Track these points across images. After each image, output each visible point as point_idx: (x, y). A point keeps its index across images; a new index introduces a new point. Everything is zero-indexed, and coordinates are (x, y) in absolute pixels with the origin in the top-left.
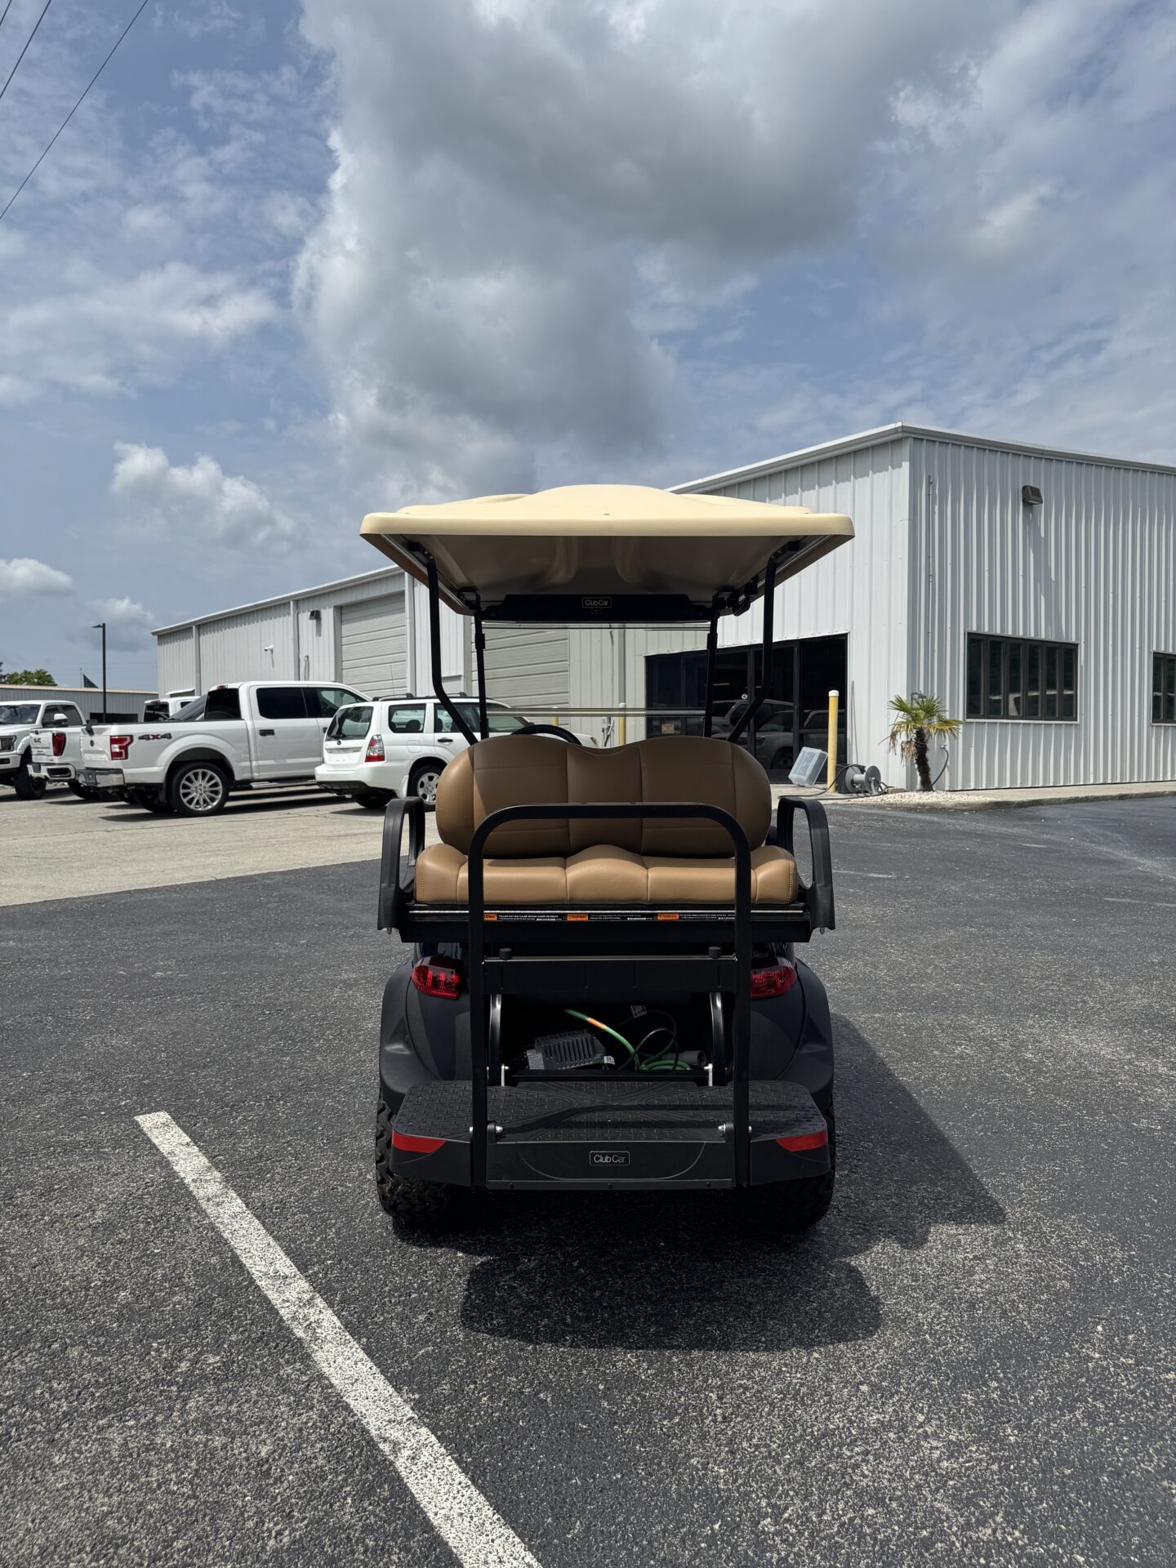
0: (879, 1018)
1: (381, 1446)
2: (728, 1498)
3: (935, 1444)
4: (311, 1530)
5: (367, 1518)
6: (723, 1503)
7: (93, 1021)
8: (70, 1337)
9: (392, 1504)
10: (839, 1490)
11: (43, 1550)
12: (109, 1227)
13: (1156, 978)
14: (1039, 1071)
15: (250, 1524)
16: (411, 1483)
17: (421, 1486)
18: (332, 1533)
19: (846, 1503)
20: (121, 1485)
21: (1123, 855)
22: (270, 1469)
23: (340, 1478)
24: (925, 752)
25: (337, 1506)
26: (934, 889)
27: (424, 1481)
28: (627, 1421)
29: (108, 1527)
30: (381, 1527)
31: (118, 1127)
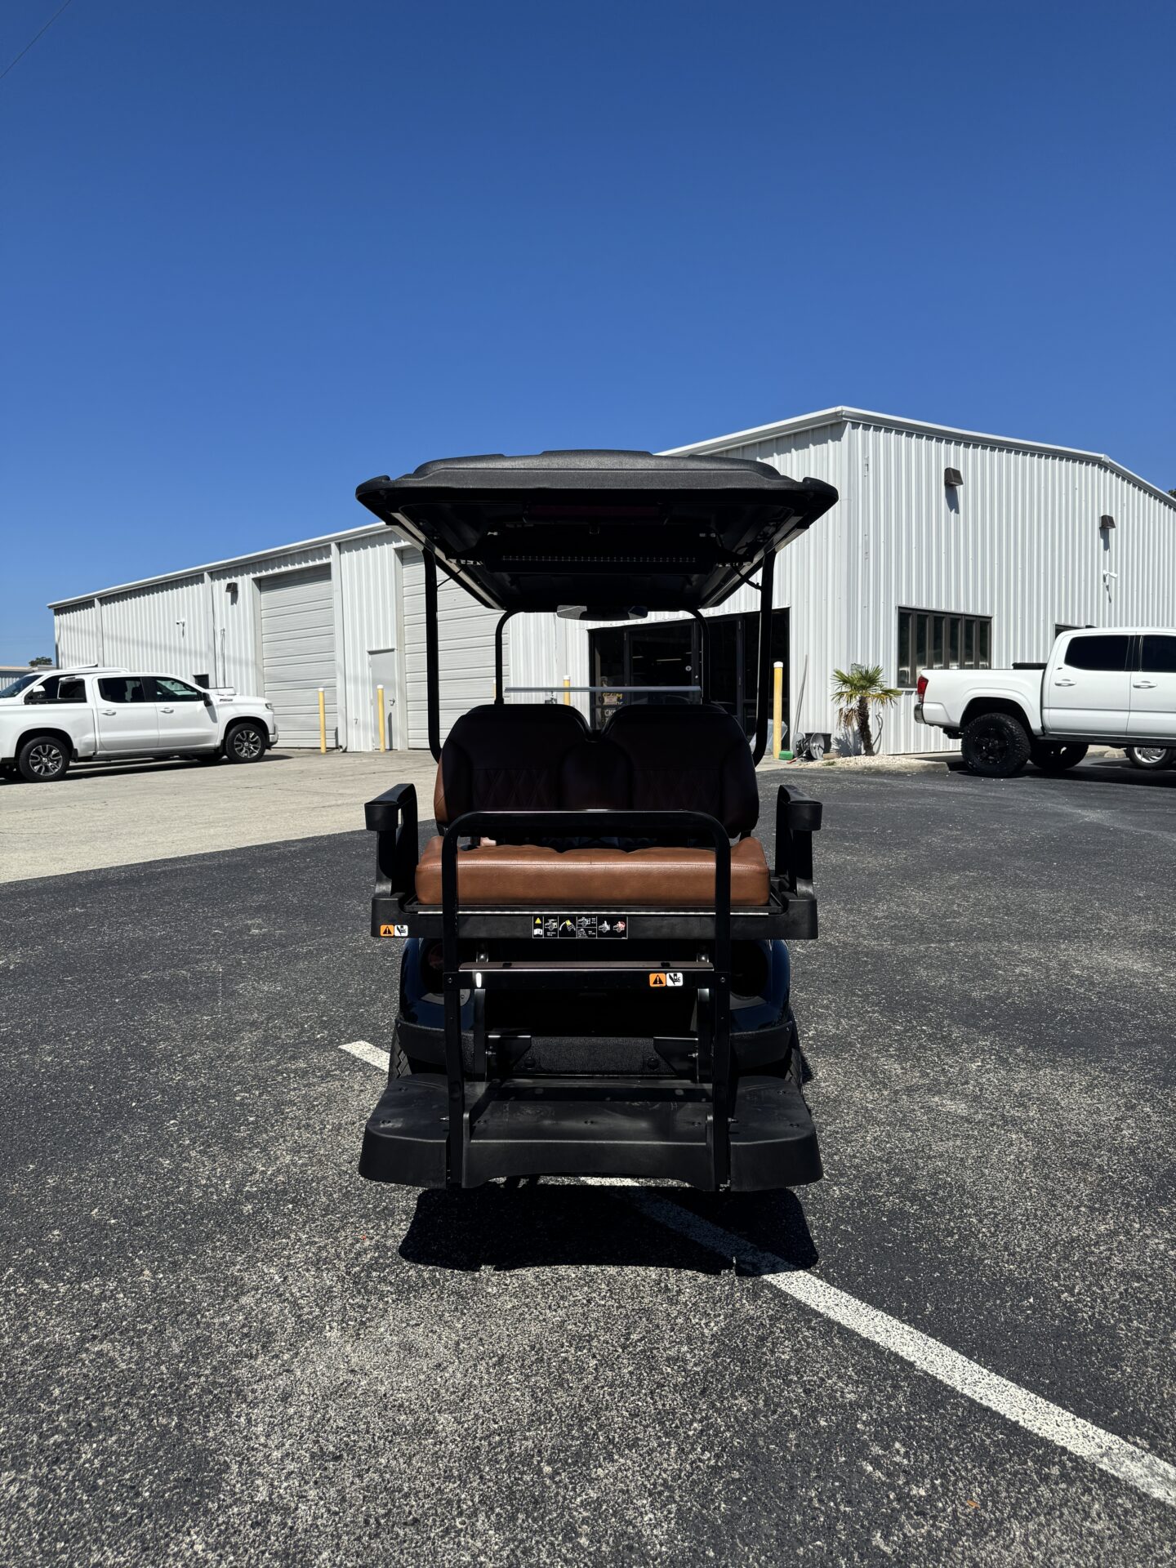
0: (936, 947)
2: (1028, 1283)
3: (1157, 1241)
4: (730, 1321)
5: (767, 1312)
6: (1026, 1286)
7: (228, 973)
9: (780, 1302)
10: (1105, 1274)
11: (533, 1348)
13: (1149, 909)
14: (1092, 983)
15: (680, 1321)
18: (747, 1322)
19: (1116, 1280)
20: (558, 1303)
21: (1068, 809)
22: (666, 1286)
23: (727, 1288)
24: (867, 718)
25: (738, 1305)
26: (919, 841)
27: (793, 1286)
28: (920, 1239)
29: (570, 1330)
30: (782, 1316)
31: (330, 1055)
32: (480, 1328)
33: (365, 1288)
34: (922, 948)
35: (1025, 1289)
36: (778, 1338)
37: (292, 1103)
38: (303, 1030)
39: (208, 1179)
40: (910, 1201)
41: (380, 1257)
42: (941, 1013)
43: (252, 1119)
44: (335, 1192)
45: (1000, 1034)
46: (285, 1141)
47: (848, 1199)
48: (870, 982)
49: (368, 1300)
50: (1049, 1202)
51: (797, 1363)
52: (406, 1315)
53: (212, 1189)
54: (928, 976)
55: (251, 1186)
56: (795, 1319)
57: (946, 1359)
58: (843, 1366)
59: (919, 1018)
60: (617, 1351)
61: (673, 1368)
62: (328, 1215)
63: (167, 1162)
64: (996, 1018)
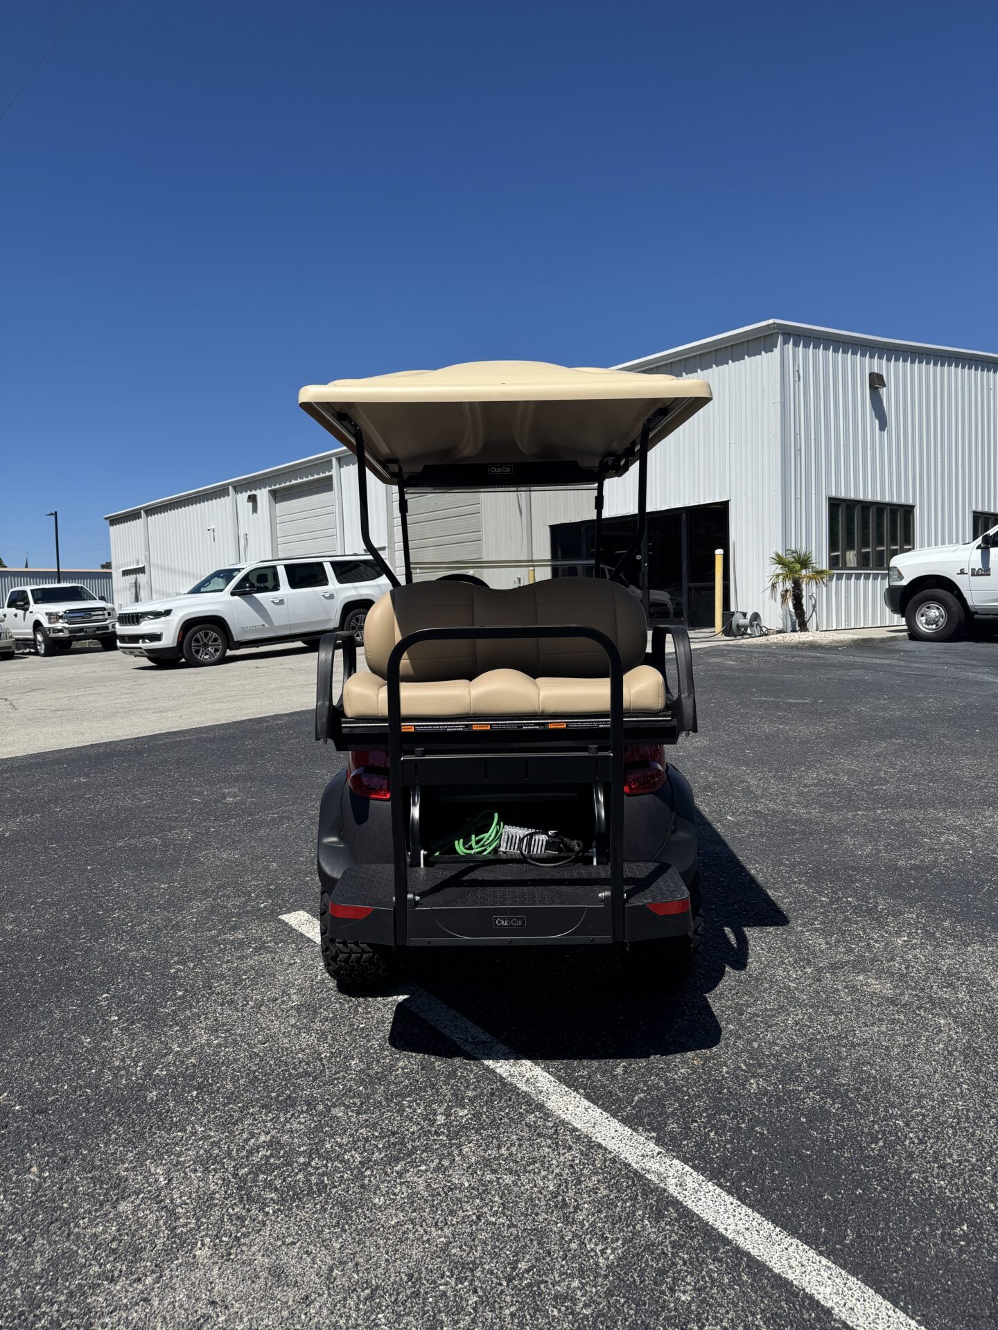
0: (863, 815)
1: (648, 1176)
2: (961, 1204)
4: (628, 1248)
5: (670, 1237)
6: (958, 1209)
7: (196, 840)
8: (328, 1099)
9: (685, 1223)
11: (410, 1277)
12: (309, 1008)
15: (574, 1246)
16: (690, 1204)
17: (701, 1208)
18: (647, 1249)
20: (445, 1219)
22: (564, 1200)
23: (628, 1204)
24: (801, 599)
25: (638, 1227)
26: (848, 710)
27: (700, 1203)
28: (841, 1146)
29: (454, 1255)
30: (686, 1242)
31: (269, 925)
32: (359, 1249)
33: (248, 1195)
34: (850, 815)
35: (956, 1214)
36: (680, 1272)
37: (222, 977)
38: (250, 899)
39: (123, 1060)
40: (832, 1098)
41: (271, 1156)
42: (867, 884)
43: (180, 993)
44: (242, 1077)
45: (926, 906)
46: (206, 1018)
47: (765, 1095)
48: (797, 851)
49: (249, 1211)
50: (981, 1101)
51: (698, 1307)
52: (284, 1230)
53: (123, 1072)
54: (854, 844)
55: (162, 1068)
56: (700, 1247)
57: (868, 1305)
58: (750, 1312)
59: (845, 889)
60: (501, 1285)
61: (560, 1309)
62: (230, 1103)
63: (88, 1040)
64: (922, 889)
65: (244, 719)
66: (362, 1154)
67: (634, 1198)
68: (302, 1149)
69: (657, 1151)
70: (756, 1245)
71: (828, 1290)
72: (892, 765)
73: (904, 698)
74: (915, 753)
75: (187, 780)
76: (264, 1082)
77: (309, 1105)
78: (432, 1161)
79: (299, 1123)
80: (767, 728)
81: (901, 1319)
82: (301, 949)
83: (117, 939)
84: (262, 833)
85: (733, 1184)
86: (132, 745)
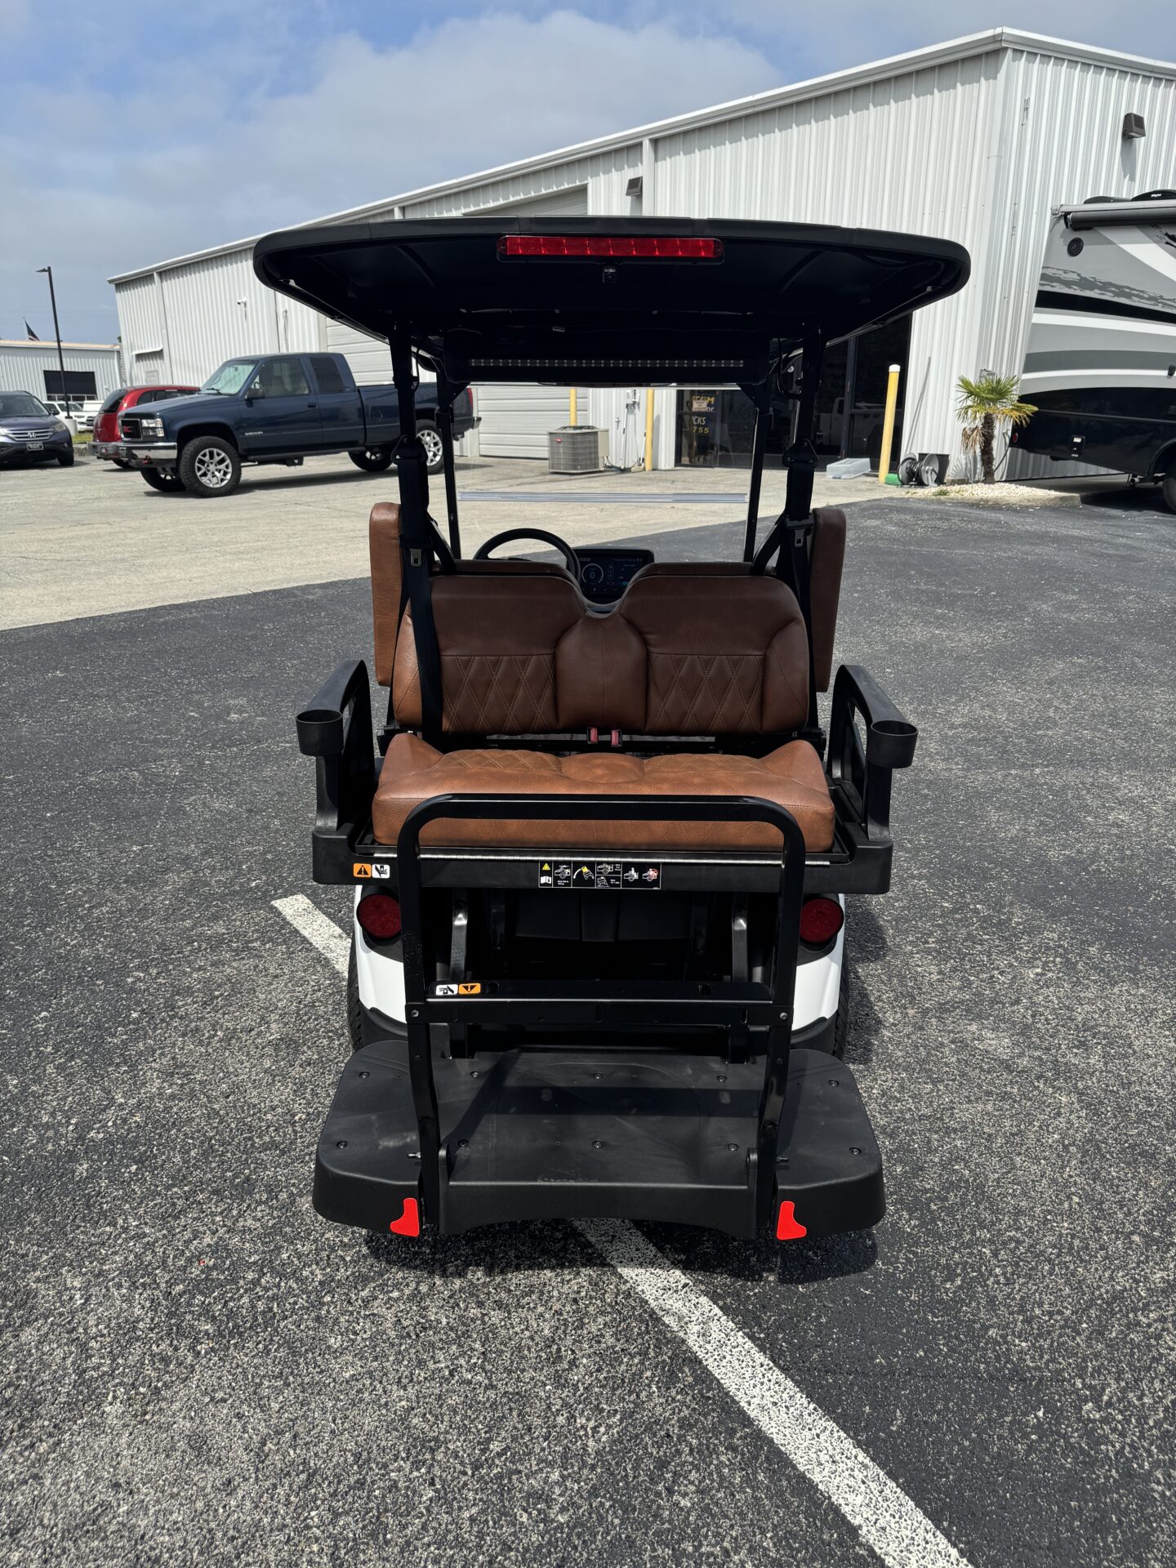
0: (1017, 775)
1: (666, 1320)
2: (1041, 1379)
4: (626, 1427)
5: (680, 1410)
6: (1037, 1385)
7: (183, 779)
8: (294, 1185)
9: (700, 1392)
10: (1150, 1368)
11: (357, 1456)
12: (289, 1045)
15: (561, 1420)
16: (711, 1364)
17: (723, 1370)
18: (648, 1429)
20: (412, 1374)
22: (559, 1350)
23: (636, 1361)
24: (991, 439)
25: (643, 1395)
26: (1026, 609)
27: (724, 1363)
28: (907, 1285)
29: (415, 1427)
30: (697, 1421)
31: (258, 915)
32: (301, 1413)
33: (179, 1326)
34: (999, 775)
35: (1034, 1389)
36: (683, 1465)
37: (189, 991)
38: (240, 872)
39: (53, 1114)
41: (215, 1267)
42: (1004, 884)
44: (195, 1147)
45: (1072, 921)
46: (162, 1054)
49: (176, 1349)
50: (1092, 1223)
51: (699, 1517)
52: (215, 1381)
53: (51, 1133)
54: (998, 821)
55: (98, 1129)
56: (714, 1428)
57: (904, 1524)
58: (760, 1528)
59: (976, 890)
60: (465, 1473)
61: (530, 1514)
62: (174, 1186)
63: (15, 1082)
64: (1072, 894)
65: (267, 589)
66: (324, 1269)
67: (644, 1354)
68: (252, 1260)
69: (683, 1282)
70: (782, 1429)
71: (859, 1500)
72: (1067, 697)
73: (1098, 591)
74: (1098, 680)
75: (186, 681)
76: (221, 1156)
77: (270, 1192)
78: (407, 1285)
79: (255, 1219)
80: (920, 633)
81: (941, 1546)
82: (293, 953)
83: (68, 927)
84: (267, 772)
85: (768, 1335)
86: (125, 621)
